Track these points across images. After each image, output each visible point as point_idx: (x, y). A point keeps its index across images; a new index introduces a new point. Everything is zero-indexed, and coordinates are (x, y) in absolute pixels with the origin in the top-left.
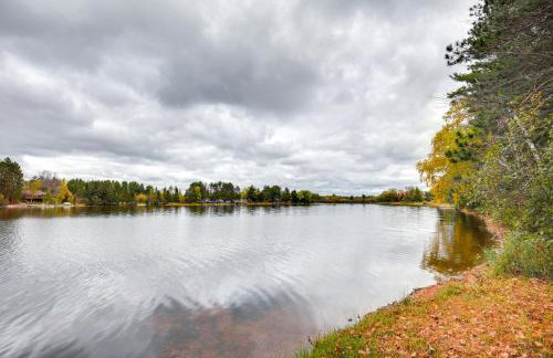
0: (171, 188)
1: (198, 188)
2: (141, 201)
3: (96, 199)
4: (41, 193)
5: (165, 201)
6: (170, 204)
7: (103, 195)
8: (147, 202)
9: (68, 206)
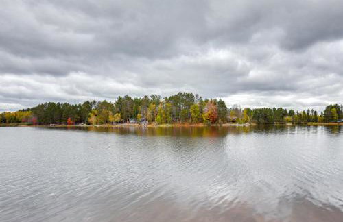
0: (308, 111)
1: (334, 110)
2: (288, 121)
3: (261, 120)
4: (234, 117)
5: (306, 120)
6: (310, 123)
7: (265, 118)
8: (292, 122)
9: (247, 124)
